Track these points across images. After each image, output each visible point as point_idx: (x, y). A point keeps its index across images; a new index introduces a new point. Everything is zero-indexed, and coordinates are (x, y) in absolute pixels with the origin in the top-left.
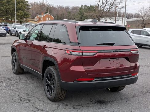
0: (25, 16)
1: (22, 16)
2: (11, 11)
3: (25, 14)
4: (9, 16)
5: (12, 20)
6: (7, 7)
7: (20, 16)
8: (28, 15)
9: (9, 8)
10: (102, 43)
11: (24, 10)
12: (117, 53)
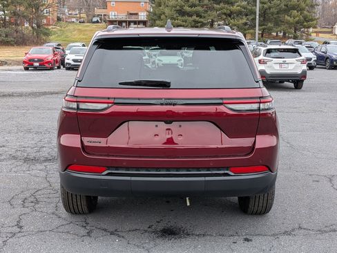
0: (305, 23)
1: (297, 22)
2: (273, 14)
3: (306, 19)
4: (269, 25)
5: (277, 34)
6: (265, 6)
7: (292, 23)
8: (312, 20)
9: (270, 8)
10: (133, 81)
11: (304, 9)
12: (172, 107)
